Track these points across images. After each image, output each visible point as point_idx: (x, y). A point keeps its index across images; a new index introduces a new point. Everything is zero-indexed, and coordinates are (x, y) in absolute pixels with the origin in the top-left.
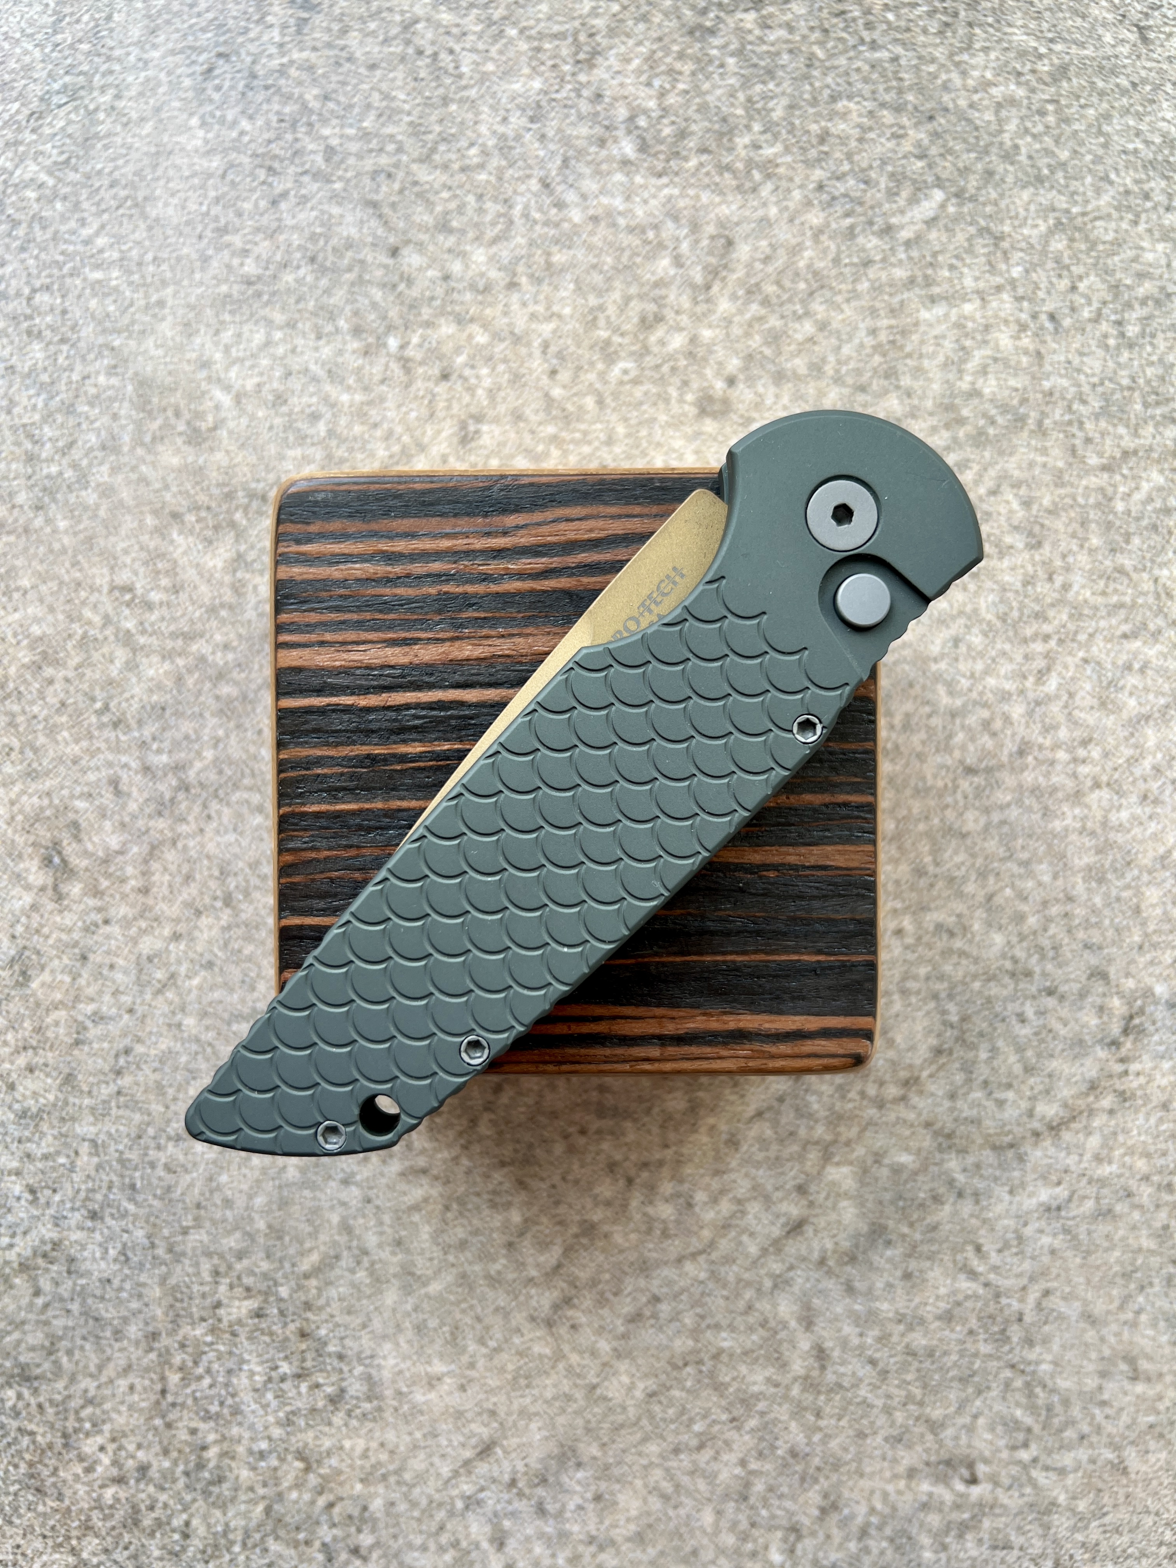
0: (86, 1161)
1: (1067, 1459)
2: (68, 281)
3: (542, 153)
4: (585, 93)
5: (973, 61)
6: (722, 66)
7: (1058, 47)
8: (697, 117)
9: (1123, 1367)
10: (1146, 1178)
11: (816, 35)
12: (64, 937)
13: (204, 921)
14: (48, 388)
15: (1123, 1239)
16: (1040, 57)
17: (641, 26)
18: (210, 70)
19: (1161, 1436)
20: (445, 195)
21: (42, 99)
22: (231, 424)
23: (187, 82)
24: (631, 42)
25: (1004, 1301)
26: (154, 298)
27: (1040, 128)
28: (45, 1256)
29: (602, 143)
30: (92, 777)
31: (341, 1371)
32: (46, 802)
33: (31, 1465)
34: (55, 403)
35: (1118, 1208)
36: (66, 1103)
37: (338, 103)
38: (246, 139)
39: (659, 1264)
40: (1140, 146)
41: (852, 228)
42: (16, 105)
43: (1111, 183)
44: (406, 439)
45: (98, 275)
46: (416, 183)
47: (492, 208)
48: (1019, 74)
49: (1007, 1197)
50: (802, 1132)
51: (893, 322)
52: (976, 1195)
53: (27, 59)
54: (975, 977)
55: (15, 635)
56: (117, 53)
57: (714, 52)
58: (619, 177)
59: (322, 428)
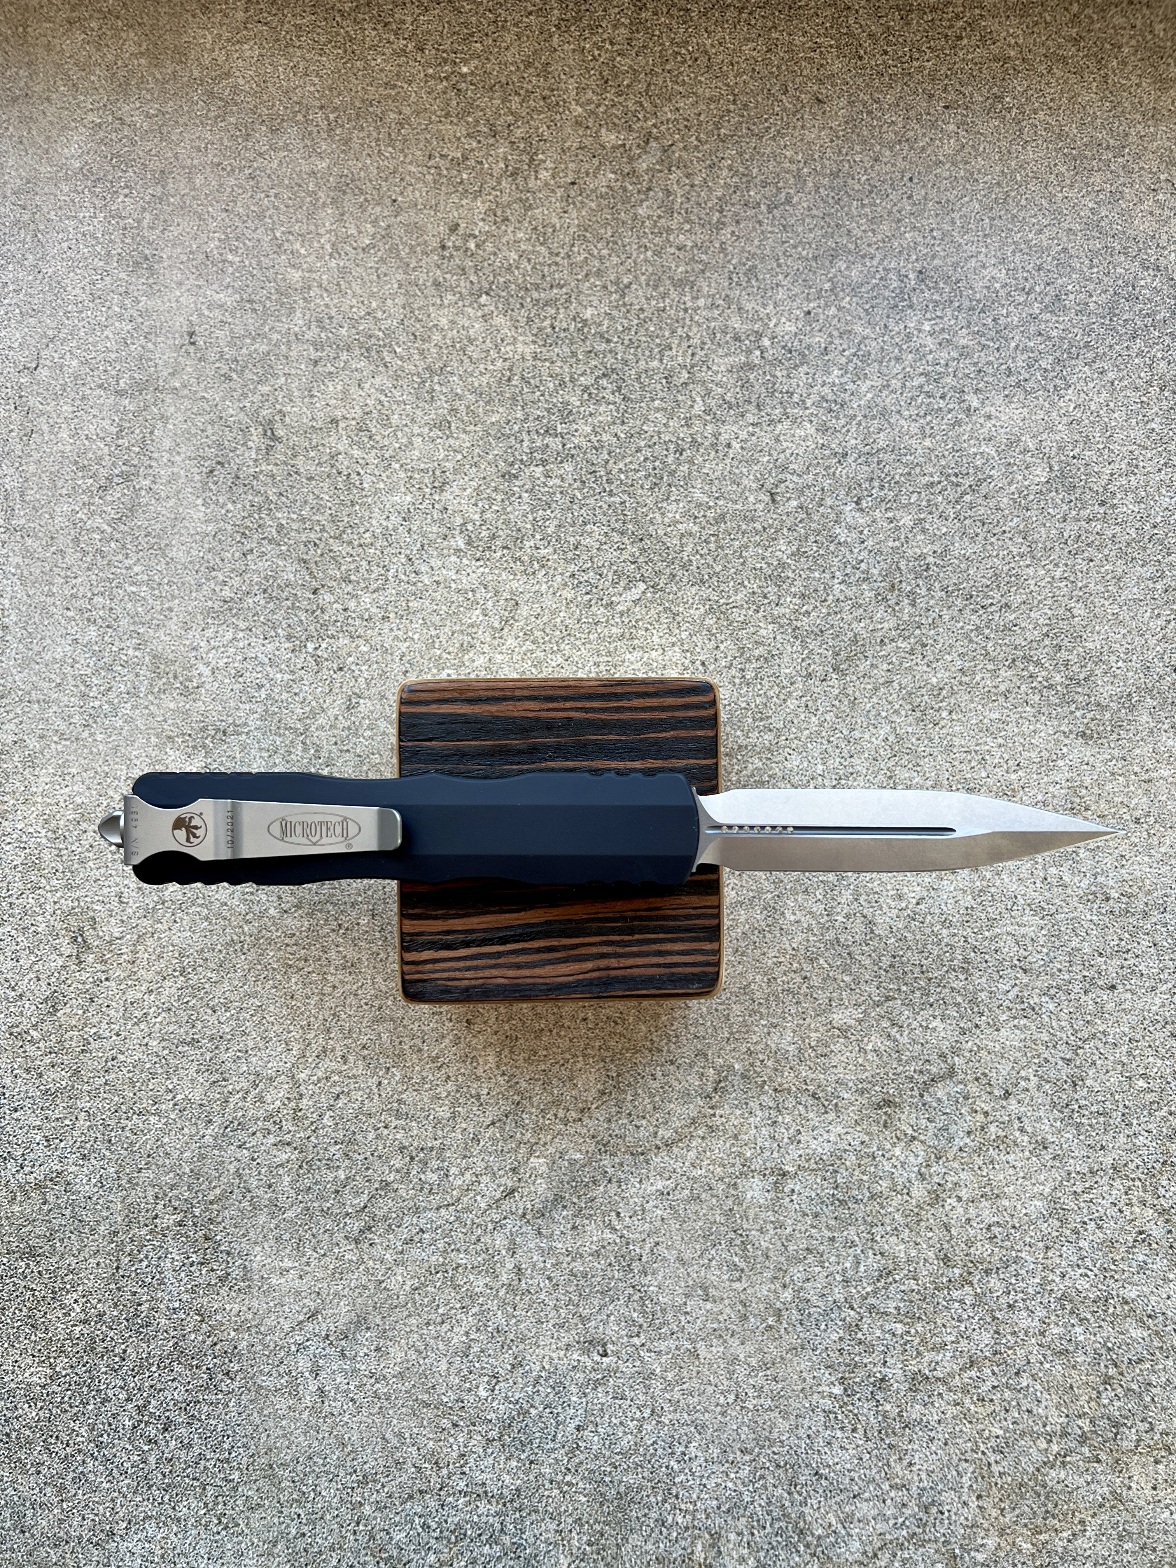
0: (82, 1123)
1: (662, 1346)
2: (115, 590)
3: (408, 540)
4: (436, 506)
5: (669, 508)
6: (520, 497)
7: (721, 503)
8: (504, 527)
9: (700, 1292)
10: (721, 1179)
11: (578, 483)
12: (80, 986)
13: (167, 984)
14: (98, 655)
15: (704, 1215)
16: (710, 508)
17: (474, 469)
18: (211, 472)
19: (721, 1336)
20: (349, 559)
21: (107, 479)
22: (208, 686)
23: (197, 478)
24: (467, 478)
25: (631, 1247)
26: (167, 606)
27: (705, 551)
28: (51, 1180)
29: (445, 537)
30: (106, 891)
31: (228, 1263)
32: (76, 904)
33: (30, 1309)
34: (101, 664)
35: (703, 1196)
36: (73, 1086)
37: (287, 498)
38: (230, 515)
39: (425, 1209)
40: (764, 566)
41: (590, 600)
42: (91, 481)
43: (745, 587)
44: (314, 703)
45: (134, 589)
46: (331, 551)
47: (377, 571)
48: (696, 517)
49: (638, 1186)
50: (518, 1135)
51: (610, 659)
52: (619, 1181)
53: (100, 453)
54: (627, 1050)
55: (65, 801)
56: (155, 455)
57: (515, 489)
58: (453, 559)
59: (263, 693)
